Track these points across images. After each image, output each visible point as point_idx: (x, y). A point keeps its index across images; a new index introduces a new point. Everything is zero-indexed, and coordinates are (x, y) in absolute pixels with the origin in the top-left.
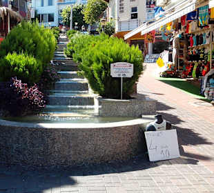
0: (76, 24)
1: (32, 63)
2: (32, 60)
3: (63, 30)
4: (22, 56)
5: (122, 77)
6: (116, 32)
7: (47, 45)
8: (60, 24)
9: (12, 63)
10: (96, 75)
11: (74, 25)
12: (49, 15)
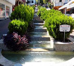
0: (41, 4)
1: (23, 24)
2: (23, 23)
3: (36, 6)
4: (19, 21)
5: (65, 31)
6: (54, 7)
7: (30, 14)
8: (35, 4)
9: (14, 24)
10: (52, 30)
11: (40, 4)
12: (32, 1)
